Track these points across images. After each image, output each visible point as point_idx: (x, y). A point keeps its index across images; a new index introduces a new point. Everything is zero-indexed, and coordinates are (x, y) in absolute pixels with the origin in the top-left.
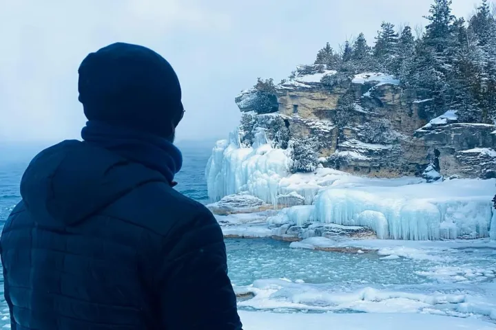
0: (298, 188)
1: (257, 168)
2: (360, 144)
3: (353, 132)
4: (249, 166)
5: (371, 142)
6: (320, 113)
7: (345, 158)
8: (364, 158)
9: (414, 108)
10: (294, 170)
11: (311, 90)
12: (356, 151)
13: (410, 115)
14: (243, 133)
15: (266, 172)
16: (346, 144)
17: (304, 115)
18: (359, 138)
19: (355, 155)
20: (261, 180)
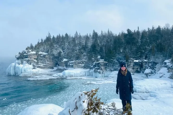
0: (35, 71)
1: (27, 68)
2: (42, 64)
3: (40, 62)
4: (25, 68)
5: (43, 63)
6: (35, 59)
7: (40, 66)
8: (43, 66)
9: (51, 58)
10: (34, 68)
11: (34, 55)
12: (42, 65)
13: (50, 59)
14: (21, 62)
15: (29, 69)
16: (39, 64)
17: (33, 59)
18: (41, 63)
19: (41, 66)
20: (29, 70)
